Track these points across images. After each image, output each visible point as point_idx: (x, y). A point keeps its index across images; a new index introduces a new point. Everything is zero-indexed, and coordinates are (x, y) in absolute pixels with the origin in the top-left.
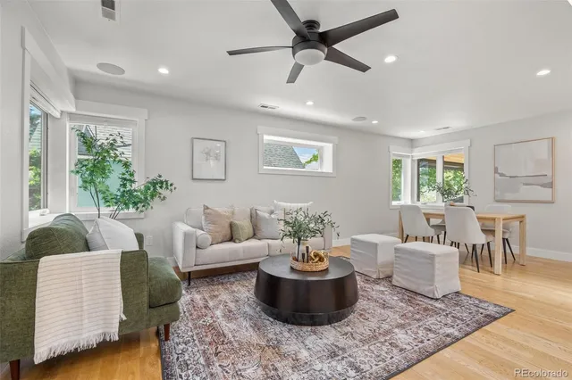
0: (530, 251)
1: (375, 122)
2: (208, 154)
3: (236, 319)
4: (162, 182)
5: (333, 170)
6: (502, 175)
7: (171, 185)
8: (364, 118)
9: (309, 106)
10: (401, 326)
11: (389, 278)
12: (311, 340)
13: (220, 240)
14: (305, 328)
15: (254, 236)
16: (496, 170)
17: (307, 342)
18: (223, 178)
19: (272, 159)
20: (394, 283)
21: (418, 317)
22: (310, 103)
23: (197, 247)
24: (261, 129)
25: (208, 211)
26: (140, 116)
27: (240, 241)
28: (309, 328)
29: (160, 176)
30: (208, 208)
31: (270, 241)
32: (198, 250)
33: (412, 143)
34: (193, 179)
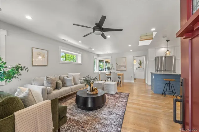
0: (125, 81)
1: (93, 49)
2: (39, 55)
3: (77, 115)
4: (21, 67)
5: (81, 62)
6: (118, 65)
7: (27, 68)
10: (116, 102)
12: (102, 112)
14: (98, 110)
15: (63, 86)
16: (116, 63)
17: (102, 113)
18: (46, 65)
21: (117, 99)
22: (80, 42)
24: (60, 47)
25: (48, 79)
27: (60, 88)
28: (99, 110)
29: (20, 65)
30: (47, 78)
31: (71, 87)
32: (48, 95)
33: (98, 55)
34: (33, 65)
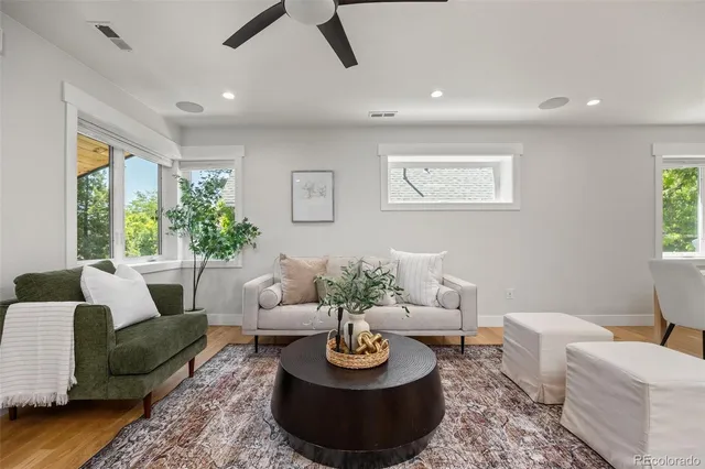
1: (593, 102)
2: (310, 189)
5: (514, 197)
7: (255, 229)
8: (564, 101)
9: (436, 100)
11: (557, 407)
13: (298, 300)
18: (331, 219)
19: (468, 191)
20: (565, 422)
22: (437, 94)
23: (260, 307)
24: (382, 147)
25: (285, 262)
26: (236, 153)
29: (246, 220)
30: (285, 258)
32: (262, 311)
34: (292, 222)
